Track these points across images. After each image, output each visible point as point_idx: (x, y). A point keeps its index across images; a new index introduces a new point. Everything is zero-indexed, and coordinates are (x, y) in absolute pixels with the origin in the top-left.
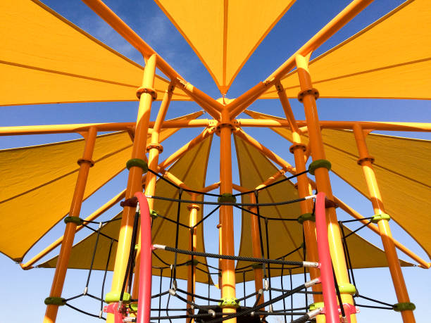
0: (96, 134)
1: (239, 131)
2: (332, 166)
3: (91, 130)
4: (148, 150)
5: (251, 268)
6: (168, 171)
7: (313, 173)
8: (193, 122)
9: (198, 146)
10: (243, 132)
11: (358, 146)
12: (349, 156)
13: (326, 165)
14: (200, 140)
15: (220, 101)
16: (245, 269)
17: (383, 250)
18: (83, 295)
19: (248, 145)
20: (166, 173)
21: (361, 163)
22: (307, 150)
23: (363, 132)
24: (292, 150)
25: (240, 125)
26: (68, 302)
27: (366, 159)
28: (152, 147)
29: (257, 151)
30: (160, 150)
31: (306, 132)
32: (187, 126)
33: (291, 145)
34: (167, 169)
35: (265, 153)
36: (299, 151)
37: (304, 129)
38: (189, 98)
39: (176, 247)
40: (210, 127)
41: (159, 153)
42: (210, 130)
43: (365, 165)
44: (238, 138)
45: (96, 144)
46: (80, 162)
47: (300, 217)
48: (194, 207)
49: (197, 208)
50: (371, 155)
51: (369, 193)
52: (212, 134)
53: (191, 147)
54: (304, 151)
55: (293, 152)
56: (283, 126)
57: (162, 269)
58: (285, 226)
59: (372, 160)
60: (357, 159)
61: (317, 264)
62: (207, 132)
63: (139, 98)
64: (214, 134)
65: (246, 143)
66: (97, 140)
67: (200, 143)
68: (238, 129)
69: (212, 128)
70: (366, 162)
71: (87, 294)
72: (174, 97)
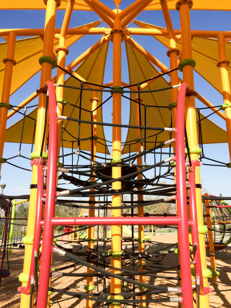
0: (15, 39)
1: (129, 39)
2: (196, 65)
3: (11, 34)
4: (57, 52)
5: (134, 142)
6: (75, 72)
7: (181, 70)
8: (93, 30)
9: (97, 51)
10: (132, 40)
11: (219, 52)
12: (212, 60)
13: (192, 64)
14: (98, 46)
15: (115, 11)
16: (130, 143)
17: (226, 131)
18: (17, 156)
19: (136, 51)
20: (73, 73)
21: (219, 65)
22: (180, 54)
23: (224, 40)
24: (169, 54)
25: (131, 33)
26: (8, 161)
27: (224, 62)
28: (60, 49)
29: (143, 56)
30: (67, 52)
31: (180, 39)
32: (87, 33)
33: (167, 50)
34: (74, 70)
35: (149, 58)
36: (174, 55)
37: (179, 36)
38: (89, 8)
39: (80, 119)
40: (106, 35)
41: (66, 55)
42: (106, 38)
43: (222, 67)
44: (129, 45)
45: (16, 47)
46: (5, 61)
47: (170, 105)
48: (95, 100)
49: (97, 100)
50: (228, 59)
51: (222, 89)
52: (108, 41)
53: (91, 52)
54: (178, 54)
55: (169, 56)
56: (164, 34)
57: (73, 142)
58: (159, 111)
59: (228, 63)
60: (217, 63)
61: (174, 129)
62: (104, 39)
63: (46, 4)
64: (110, 41)
65: (134, 49)
66: (16, 44)
67: (99, 49)
68: (128, 37)
69: (108, 36)
70: (223, 65)
71: (20, 156)
72: (75, 7)
